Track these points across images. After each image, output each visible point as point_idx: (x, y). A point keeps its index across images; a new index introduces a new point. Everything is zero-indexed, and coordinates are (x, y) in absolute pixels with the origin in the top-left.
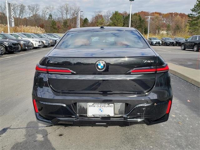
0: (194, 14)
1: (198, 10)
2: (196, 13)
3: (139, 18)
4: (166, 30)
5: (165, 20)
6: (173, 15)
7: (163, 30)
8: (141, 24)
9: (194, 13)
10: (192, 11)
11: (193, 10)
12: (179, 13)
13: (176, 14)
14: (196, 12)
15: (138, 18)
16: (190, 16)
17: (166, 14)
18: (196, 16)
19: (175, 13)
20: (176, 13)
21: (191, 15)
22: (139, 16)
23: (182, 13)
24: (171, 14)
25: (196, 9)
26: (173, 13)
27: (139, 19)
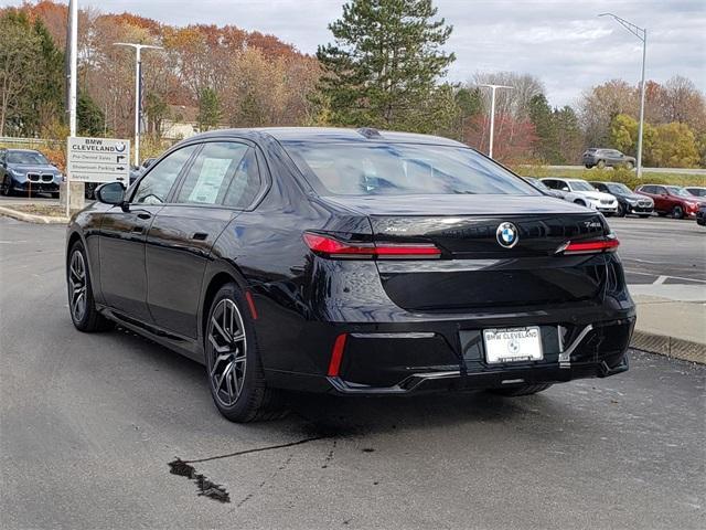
0: (346, 49)
1: (363, 34)
2: (354, 46)
3: (40, 39)
4: (198, 119)
5: (180, 61)
6: (220, 41)
7: (179, 119)
8: (54, 77)
9: (346, 47)
10: (337, 33)
11: (340, 31)
12: (250, 32)
13: (235, 37)
14: (354, 42)
15: (34, 40)
16: (328, 56)
17: (182, 32)
18: (356, 60)
19: (226, 28)
20: (234, 28)
21: (334, 51)
22: (38, 28)
23: (264, 34)
24: (210, 31)
25: (353, 26)
26: (220, 26)
27: (38, 48)
